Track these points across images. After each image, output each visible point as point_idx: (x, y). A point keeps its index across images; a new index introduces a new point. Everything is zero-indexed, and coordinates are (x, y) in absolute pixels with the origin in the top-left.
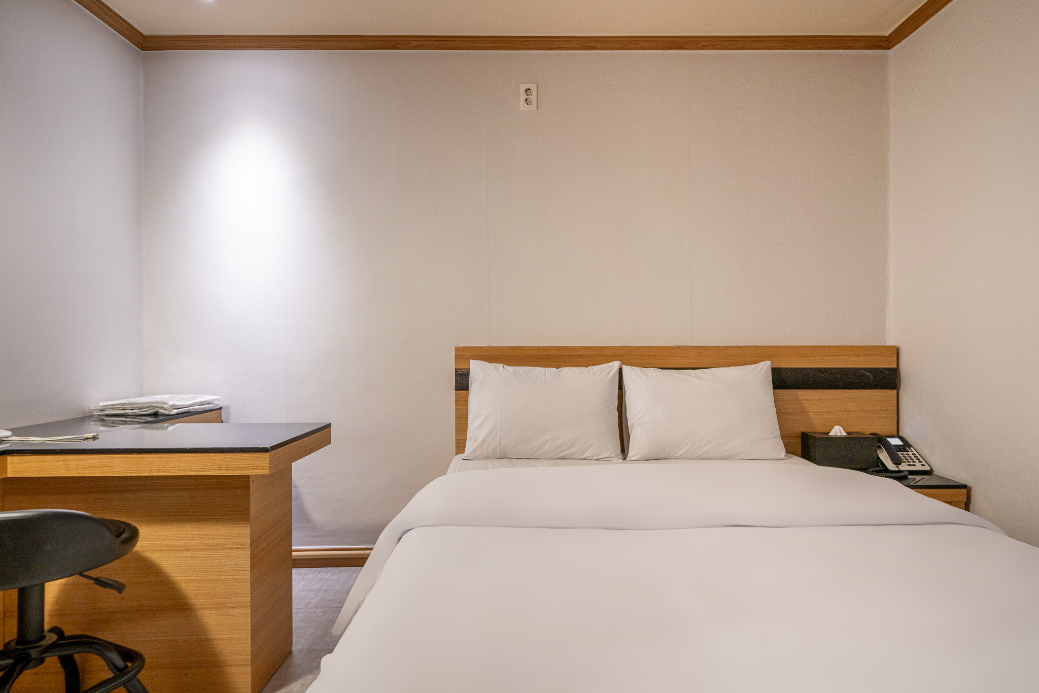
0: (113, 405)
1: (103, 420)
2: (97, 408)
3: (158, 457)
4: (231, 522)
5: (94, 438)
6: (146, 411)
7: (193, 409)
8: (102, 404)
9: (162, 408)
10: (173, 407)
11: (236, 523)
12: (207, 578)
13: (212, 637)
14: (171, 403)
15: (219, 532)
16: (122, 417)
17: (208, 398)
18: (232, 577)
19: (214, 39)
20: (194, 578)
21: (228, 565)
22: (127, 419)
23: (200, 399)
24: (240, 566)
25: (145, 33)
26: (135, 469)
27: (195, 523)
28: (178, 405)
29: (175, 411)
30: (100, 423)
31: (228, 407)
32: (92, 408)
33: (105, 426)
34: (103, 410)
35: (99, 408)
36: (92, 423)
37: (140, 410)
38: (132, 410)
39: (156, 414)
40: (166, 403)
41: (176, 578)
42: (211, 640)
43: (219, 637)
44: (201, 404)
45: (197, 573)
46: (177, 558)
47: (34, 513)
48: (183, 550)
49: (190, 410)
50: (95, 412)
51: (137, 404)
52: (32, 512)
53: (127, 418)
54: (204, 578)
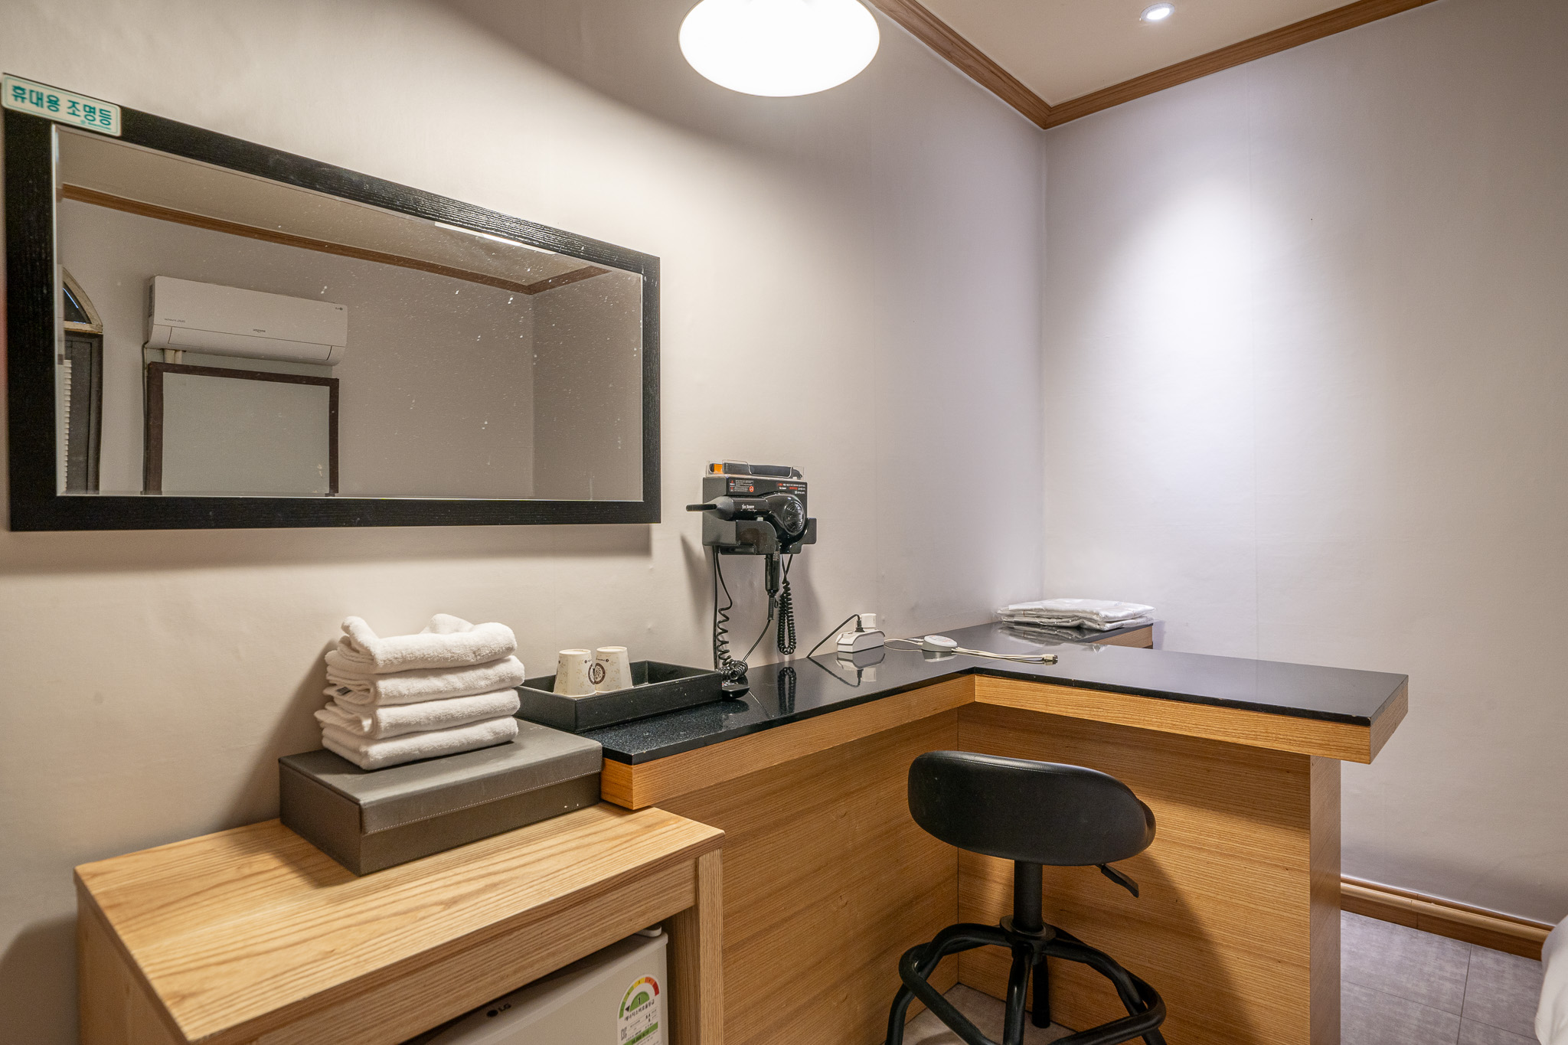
0: (1024, 610)
1: (1013, 628)
2: (1005, 612)
3: (1173, 706)
4: (1275, 825)
5: (1054, 661)
6: (1068, 622)
7: (1127, 624)
8: (1012, 607)
9: (1091, 620)
10: (1106, 620)
11: (1283, 826)
12: (1233, 900)
13: (1240, 995)
14: (1103, 613)
15: (1253, 835)
16: (1037, 627)
17: (1139, 608)
18: (1277, 912)
19: (1147, 79)
20: (1212, 895)
21: (1269, 891)
22: (1043, 631)
23: (1132, 610)
24: (1292, 899)
25: (1051, 104)
26: (1137, 717)
27: (1212, 812)
28: (1111, 618)
29: (1108, 626)
30: (1008, 632)
31: (1161, 623)
32: (999, 612)
33: (1015, 636)
34: (1012, 616)
35: (1008, 613)
36: (999, 631)
37: (1060, 620)
38: (1050, 618)
39: (1079, 628)
40: (1098, 614)
41: (1181, 886)
42: (1239, 999)
43: (1252, 998)
44: (1134, 616)
45: (1215, 888)
46: (1185, 857)
47: (1039, 767)
48: (1194, 848)
49: (1123, 625)
50: (1002, 617)
51: (1057, 611)
52: (1039, 764)
53: (1043, 629)
54: (1227, 899)
